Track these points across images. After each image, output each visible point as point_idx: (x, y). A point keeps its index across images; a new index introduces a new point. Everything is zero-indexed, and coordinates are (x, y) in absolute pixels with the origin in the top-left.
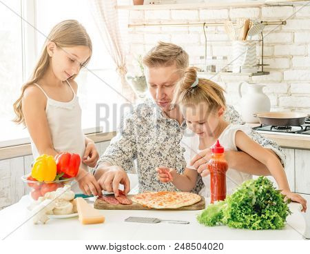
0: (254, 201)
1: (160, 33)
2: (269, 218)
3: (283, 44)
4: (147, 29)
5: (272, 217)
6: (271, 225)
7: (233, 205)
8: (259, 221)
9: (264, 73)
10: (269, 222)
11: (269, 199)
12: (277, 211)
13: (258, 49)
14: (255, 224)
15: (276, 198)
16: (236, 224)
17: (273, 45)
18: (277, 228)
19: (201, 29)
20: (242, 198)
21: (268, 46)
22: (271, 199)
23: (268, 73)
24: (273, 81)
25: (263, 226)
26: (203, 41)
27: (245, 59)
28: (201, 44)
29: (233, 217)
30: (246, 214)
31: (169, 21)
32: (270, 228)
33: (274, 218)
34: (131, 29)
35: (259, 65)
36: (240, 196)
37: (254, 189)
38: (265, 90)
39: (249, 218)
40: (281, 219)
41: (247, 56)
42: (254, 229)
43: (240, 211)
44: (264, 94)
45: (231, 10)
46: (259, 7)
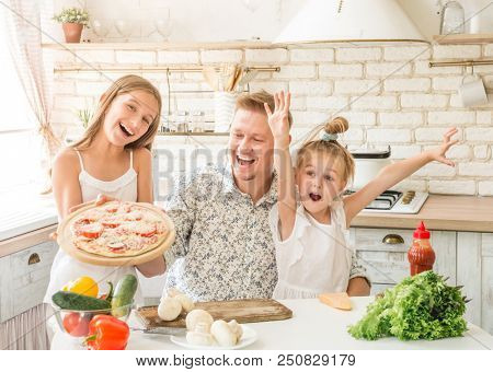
1: (100, 81)
4: (83, 75)
6: (454, 332)
26: (164, 92)
30: (426, 321)
31: (113, 65)
39: (429, 326)
45: (203, 53)
46: (242, 49)
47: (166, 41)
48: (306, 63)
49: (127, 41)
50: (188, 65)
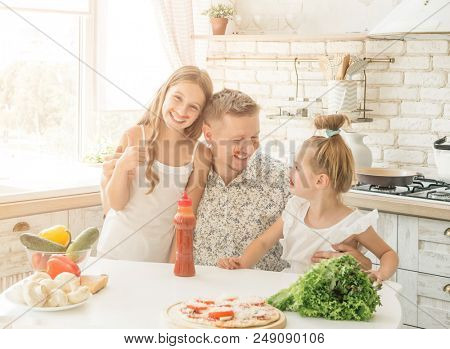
0: (333, 284)
1: (243, 69)
2: (351, 307)
3: (391, 86)
4: (228, 63)
5: (356, 306)
6: (355, 315)
7: (306, 288)
8: (339, 310)
9: (365, 120)
10: (352, 311)
11: (352, 284)
12: (362, 298)
13: (360, 90)
14: (334, 314)
15: (362, 282)
16: (309, 312)
17: (377, 87)
18: (362, 319)
19: (291, 65)
20: (318, 280)
21: (372, 87)
22: (355, 283)
23: (370, 120)
24: (376, 130)
25: (344, 316)
26: (294, 80)
27: (342, 102)
28: (291, 83)
29: (306, 303)
30: (323, 301)
31: (255, 55)
32: (353, 318)
33: (360, 307)
34: (210, 63)
35: (360, 110)
36: (316, 278)
37: (334, 269)
38: (365, 141)
39: (326, 306)
40: (367, 308)
41: (346, 99)
42: (332, 318)
43: (314, 297)
44: (365, 146)
45: (329, 43)
46: (363, 40)
47: (295, 33)
48: (421, 55)
49: (262, 33)
50: (316, 55)
